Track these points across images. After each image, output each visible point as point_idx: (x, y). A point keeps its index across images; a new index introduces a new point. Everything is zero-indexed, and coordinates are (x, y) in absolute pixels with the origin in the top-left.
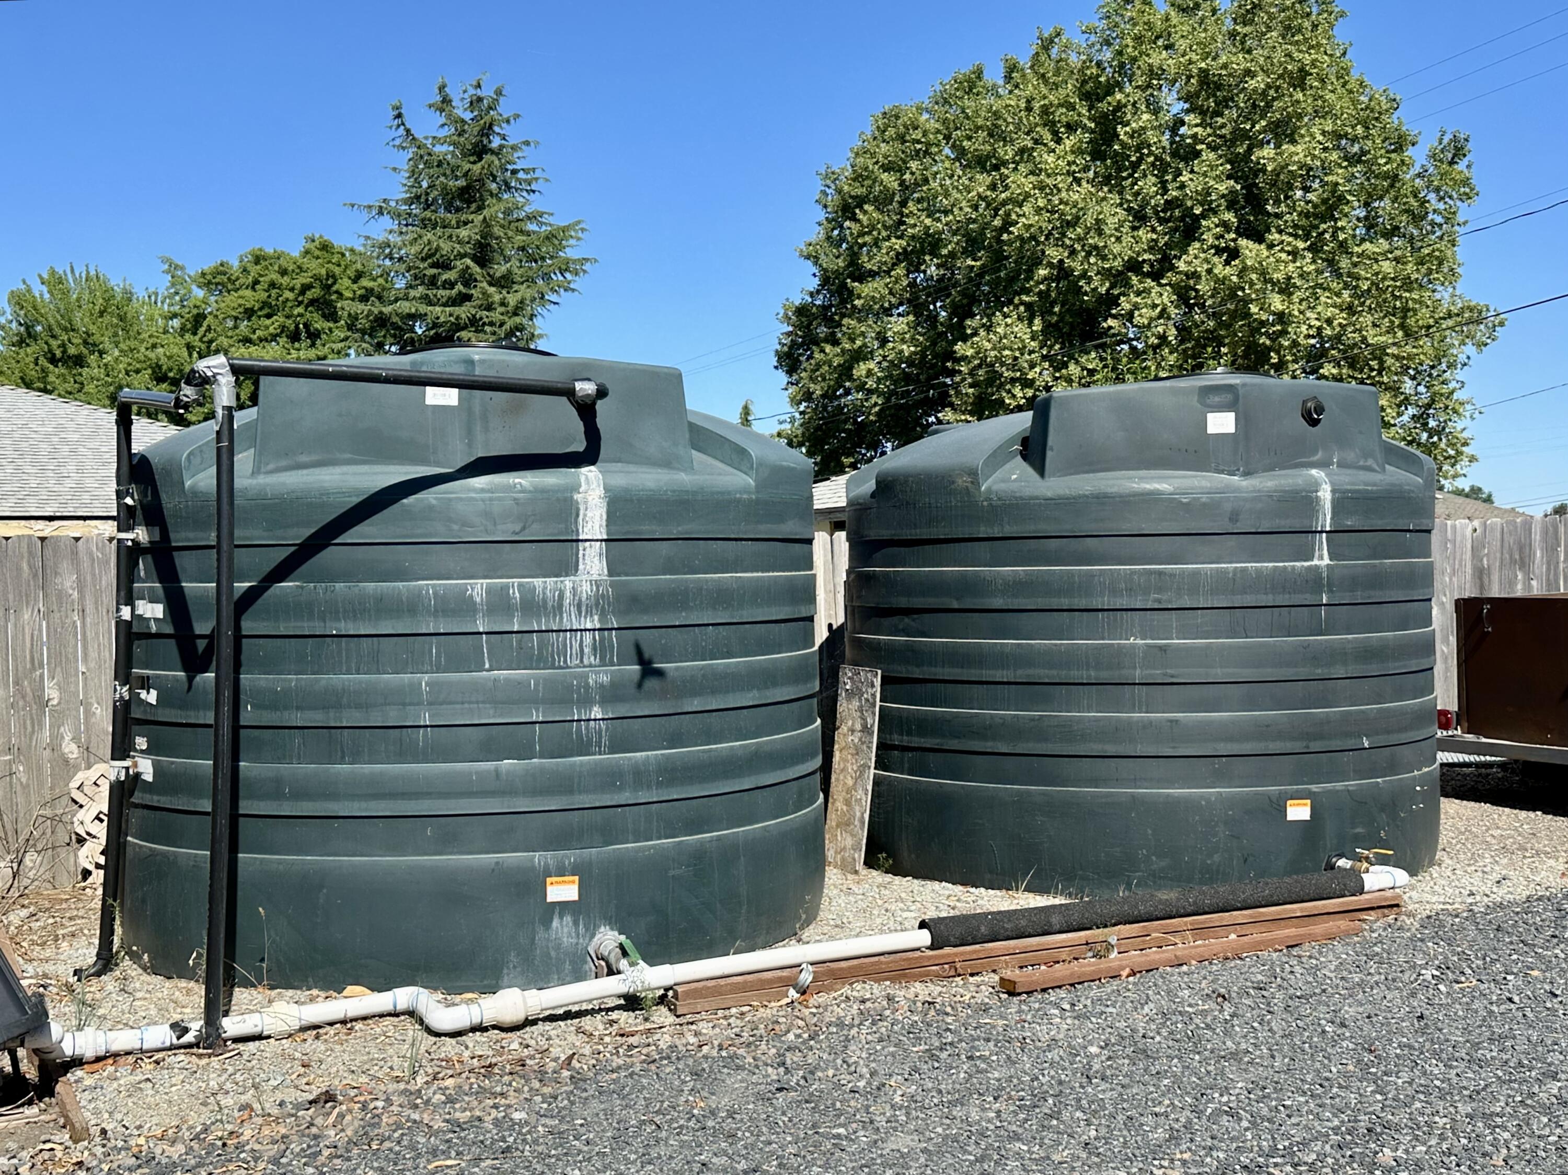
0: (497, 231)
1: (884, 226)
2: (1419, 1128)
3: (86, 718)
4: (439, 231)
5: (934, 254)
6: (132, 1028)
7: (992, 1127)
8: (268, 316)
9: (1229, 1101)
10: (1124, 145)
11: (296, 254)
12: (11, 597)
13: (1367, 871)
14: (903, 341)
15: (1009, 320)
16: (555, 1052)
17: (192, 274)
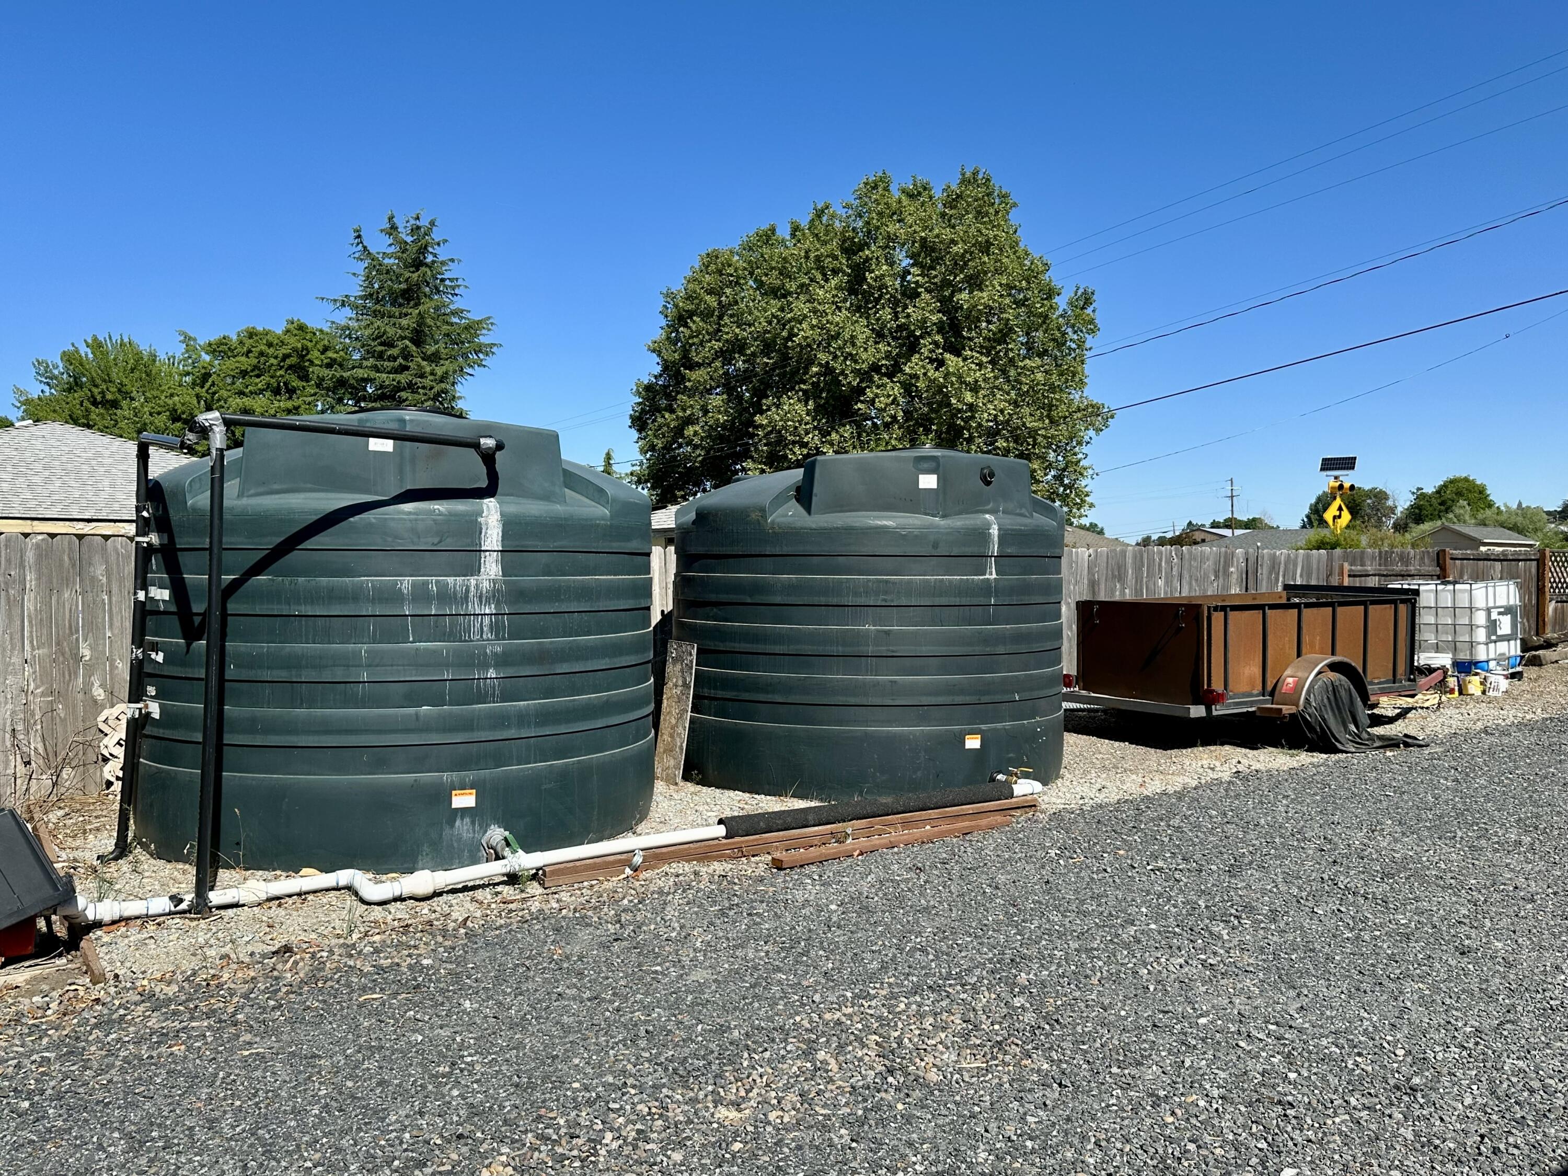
0: (429, 321)
1: (707, 332)
2: (1044, 959)
3: (111, 671)
4: (386, 320)
5: (741, 353)
6: (141, 899)
7: (762, 963)
8: (258, 376)
9: (921, 941)
10: (869, 285)
11: (279, 331)
12: (55, 581)
13: (1016, 783)
14: (719, 412)
15: (792, 401)
16: (455, 915)
17: (202, 343)
